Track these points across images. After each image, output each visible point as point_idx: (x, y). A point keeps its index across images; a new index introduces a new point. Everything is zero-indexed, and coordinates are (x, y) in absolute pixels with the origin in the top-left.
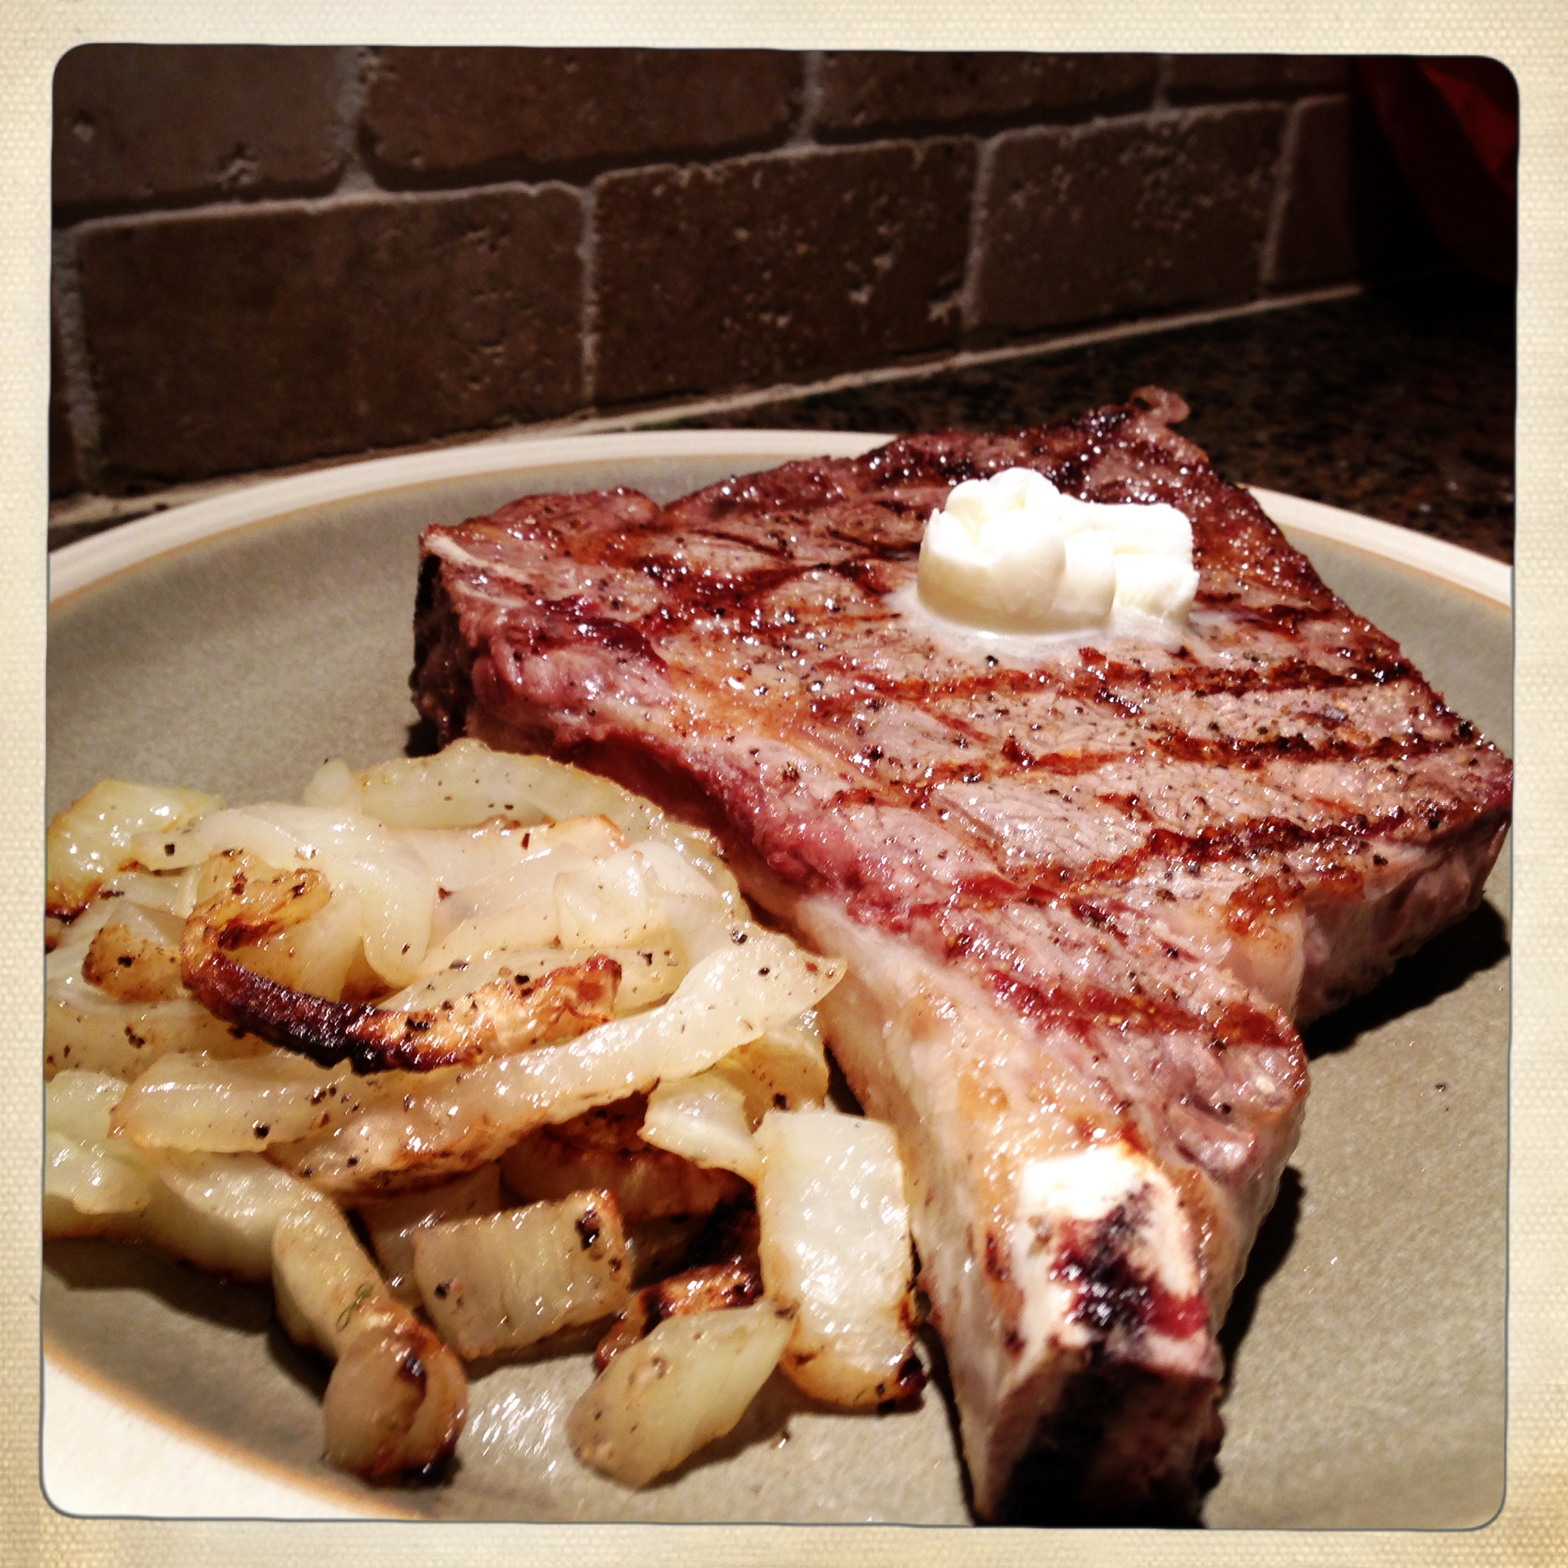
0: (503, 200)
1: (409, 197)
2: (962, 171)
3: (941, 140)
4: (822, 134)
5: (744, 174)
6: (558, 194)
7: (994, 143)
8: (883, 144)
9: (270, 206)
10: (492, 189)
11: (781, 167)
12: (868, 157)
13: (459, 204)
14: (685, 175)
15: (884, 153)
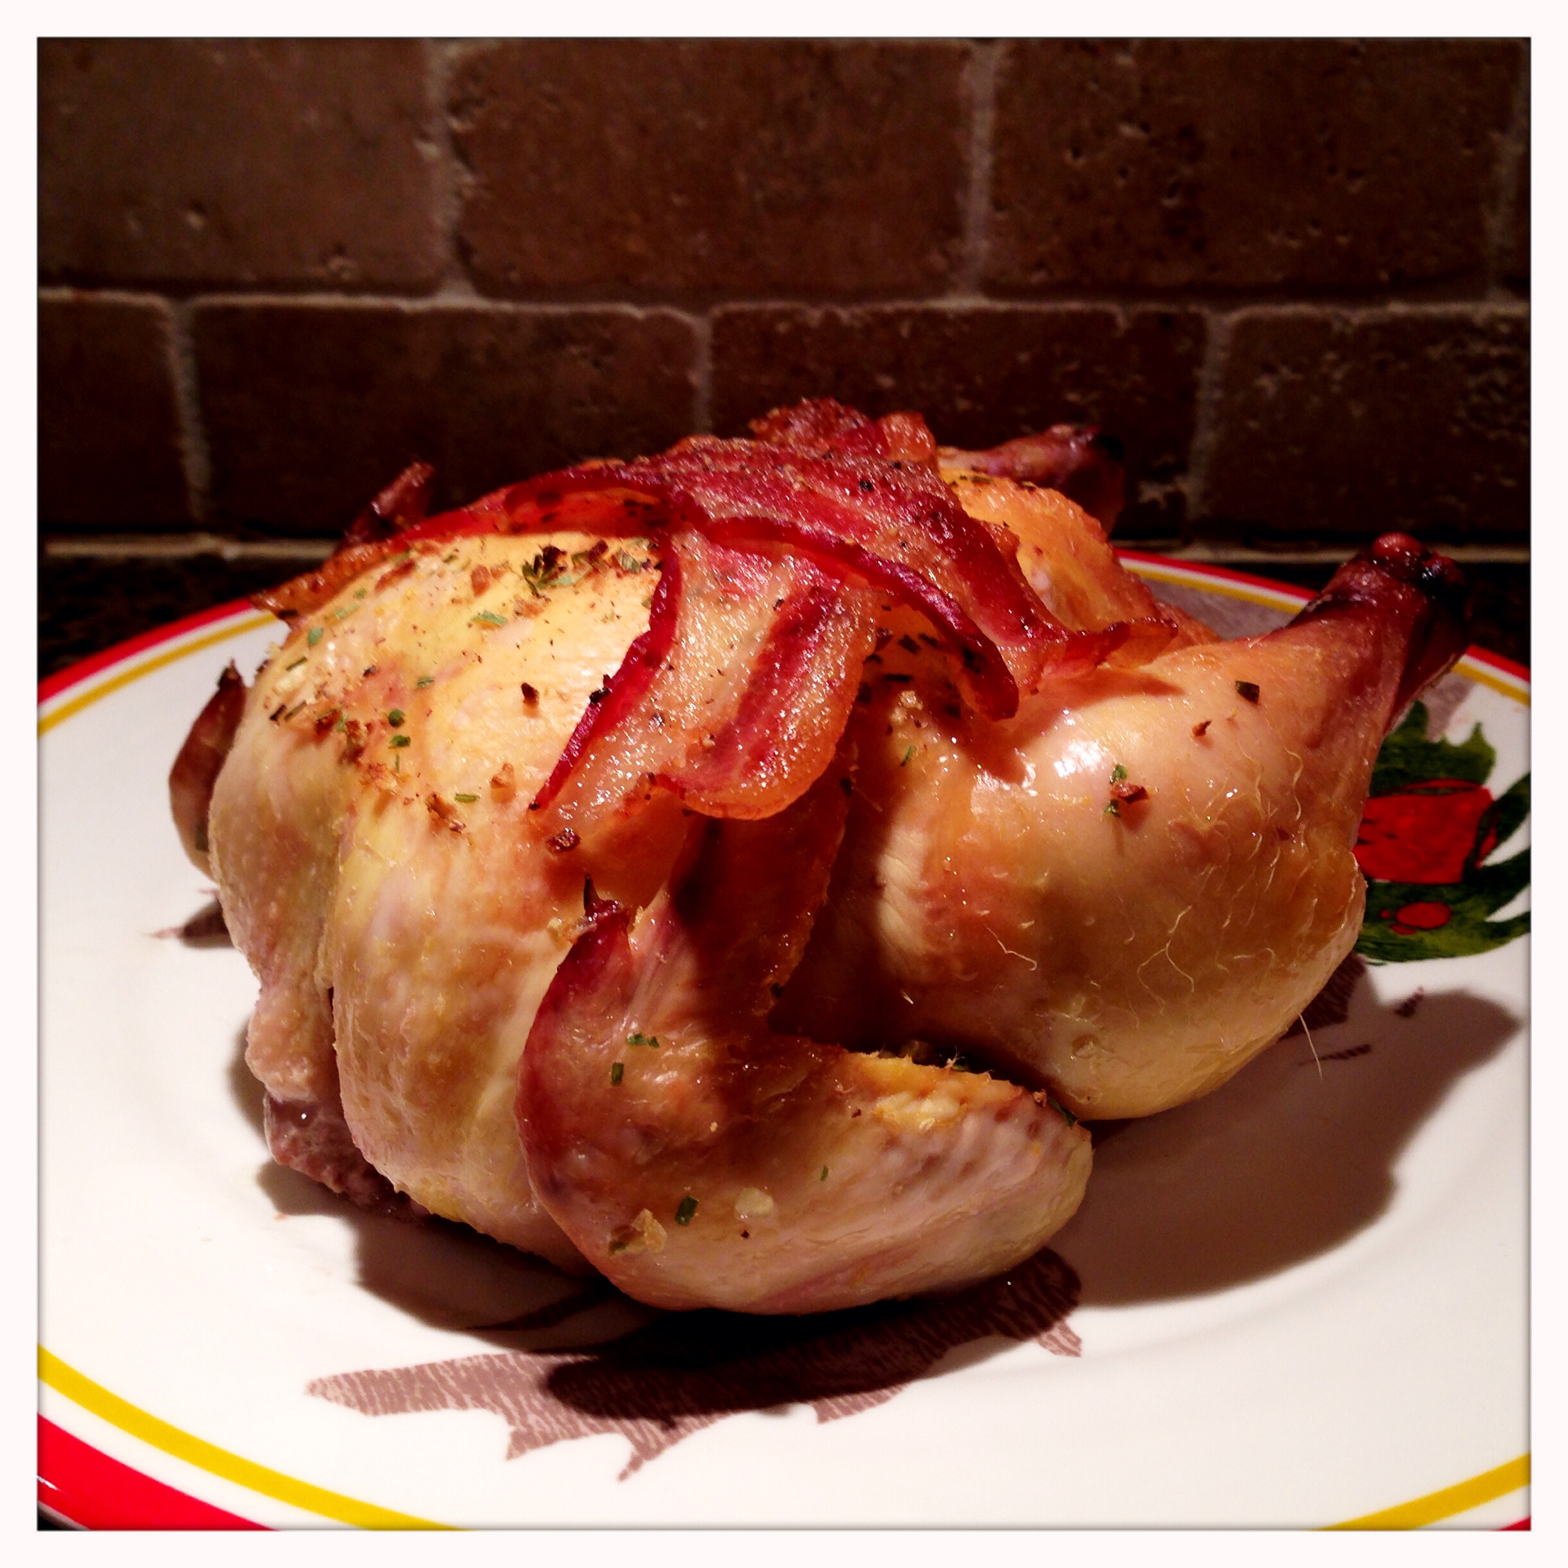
0: (607, 320)
1: (507, 307)
2: (1184, 346)
3: (1153, 307)
4: (991, 287)
5: (888, 322)
6: (666, 319)
7: (1235, 317)
8: (1074, 306)
9: (370, 301)
10: (595, 308)
11: (936, 319)
12: (1053, 317)
13: (560, 320)
14: (814, 315)
15: (1073, 316)
